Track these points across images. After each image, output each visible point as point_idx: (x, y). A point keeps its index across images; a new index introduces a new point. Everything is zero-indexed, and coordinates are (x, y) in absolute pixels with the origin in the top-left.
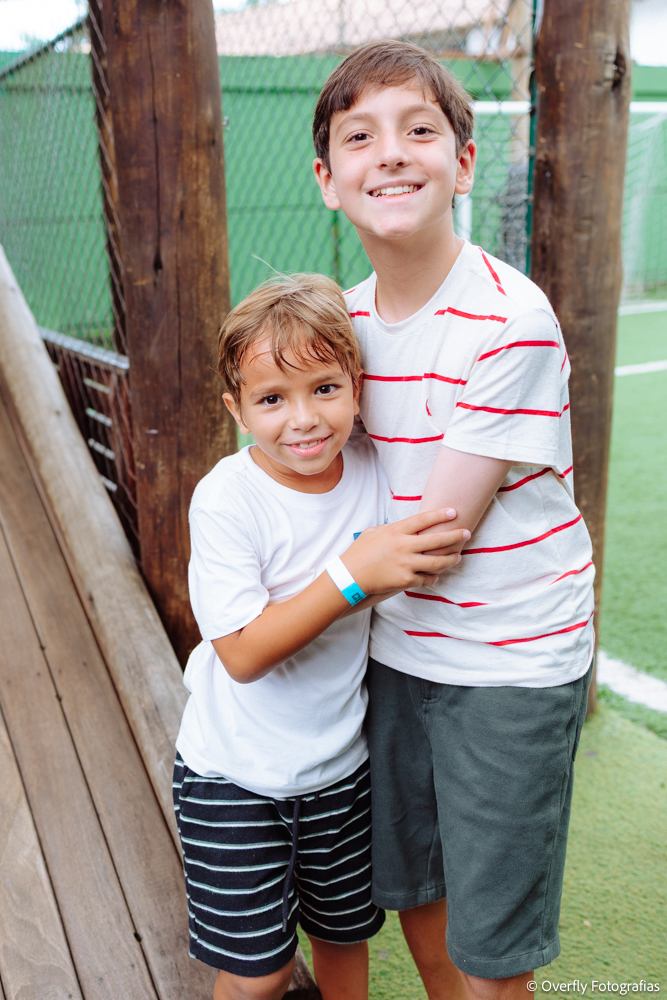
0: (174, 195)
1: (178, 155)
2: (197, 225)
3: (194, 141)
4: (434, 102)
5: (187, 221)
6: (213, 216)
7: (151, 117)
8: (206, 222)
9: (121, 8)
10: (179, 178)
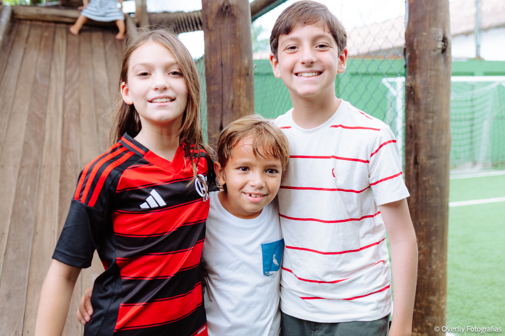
0: (229, 97)
1: (231, 79)
2: (239, 110)
3: (239, 73)
4: (329, 33)
5: (235, 108)
6: (247, 106)
7: (220, 63)
8: (243, 109)
9: (209, 19)
10: (232, 89)
